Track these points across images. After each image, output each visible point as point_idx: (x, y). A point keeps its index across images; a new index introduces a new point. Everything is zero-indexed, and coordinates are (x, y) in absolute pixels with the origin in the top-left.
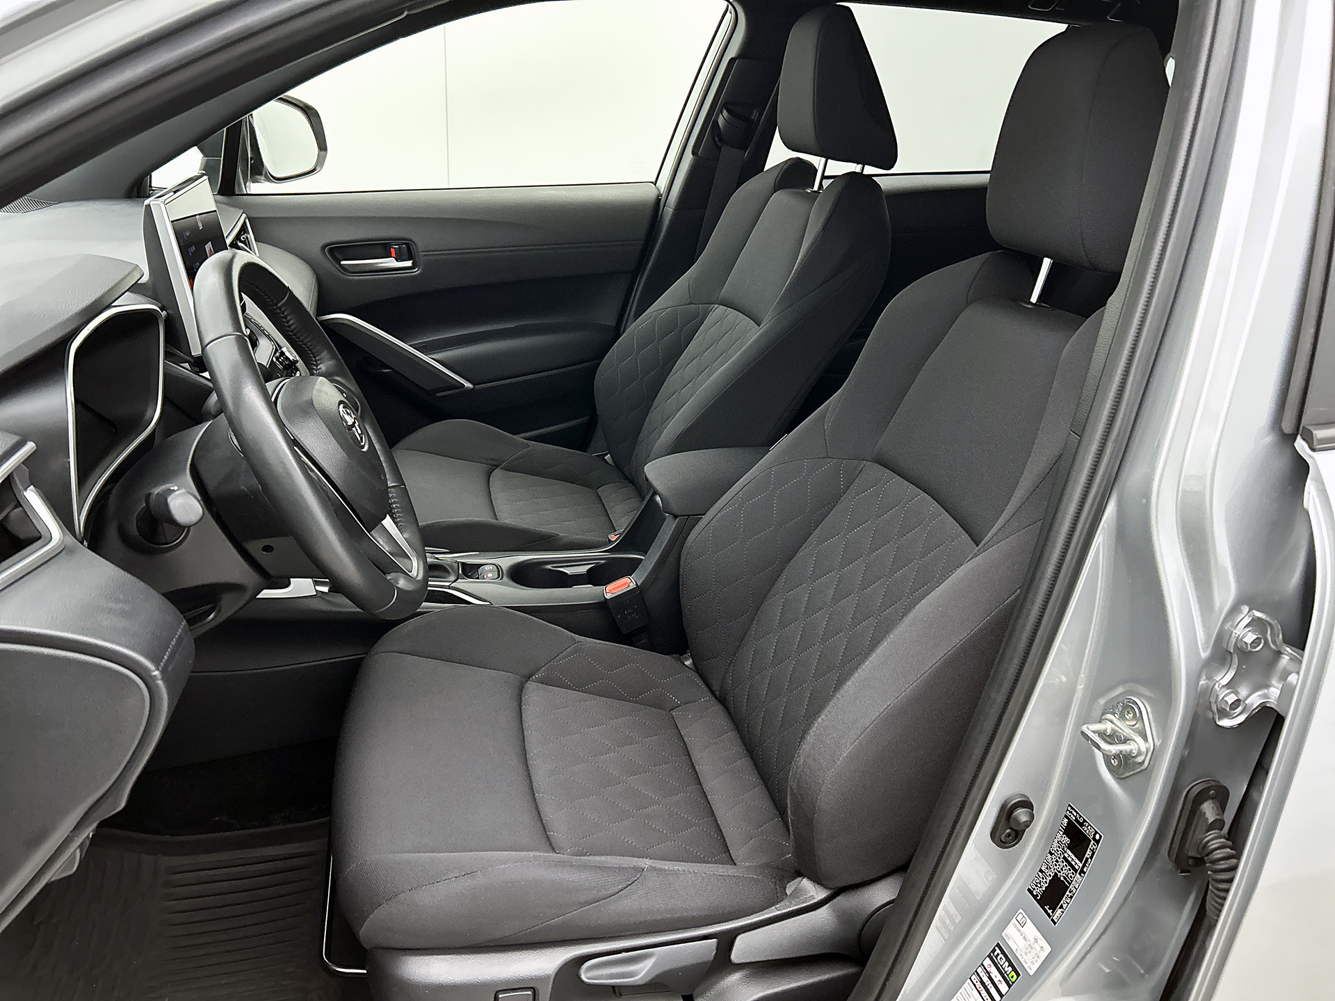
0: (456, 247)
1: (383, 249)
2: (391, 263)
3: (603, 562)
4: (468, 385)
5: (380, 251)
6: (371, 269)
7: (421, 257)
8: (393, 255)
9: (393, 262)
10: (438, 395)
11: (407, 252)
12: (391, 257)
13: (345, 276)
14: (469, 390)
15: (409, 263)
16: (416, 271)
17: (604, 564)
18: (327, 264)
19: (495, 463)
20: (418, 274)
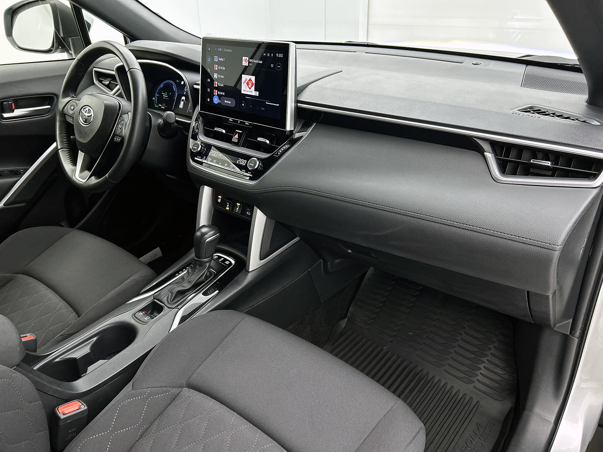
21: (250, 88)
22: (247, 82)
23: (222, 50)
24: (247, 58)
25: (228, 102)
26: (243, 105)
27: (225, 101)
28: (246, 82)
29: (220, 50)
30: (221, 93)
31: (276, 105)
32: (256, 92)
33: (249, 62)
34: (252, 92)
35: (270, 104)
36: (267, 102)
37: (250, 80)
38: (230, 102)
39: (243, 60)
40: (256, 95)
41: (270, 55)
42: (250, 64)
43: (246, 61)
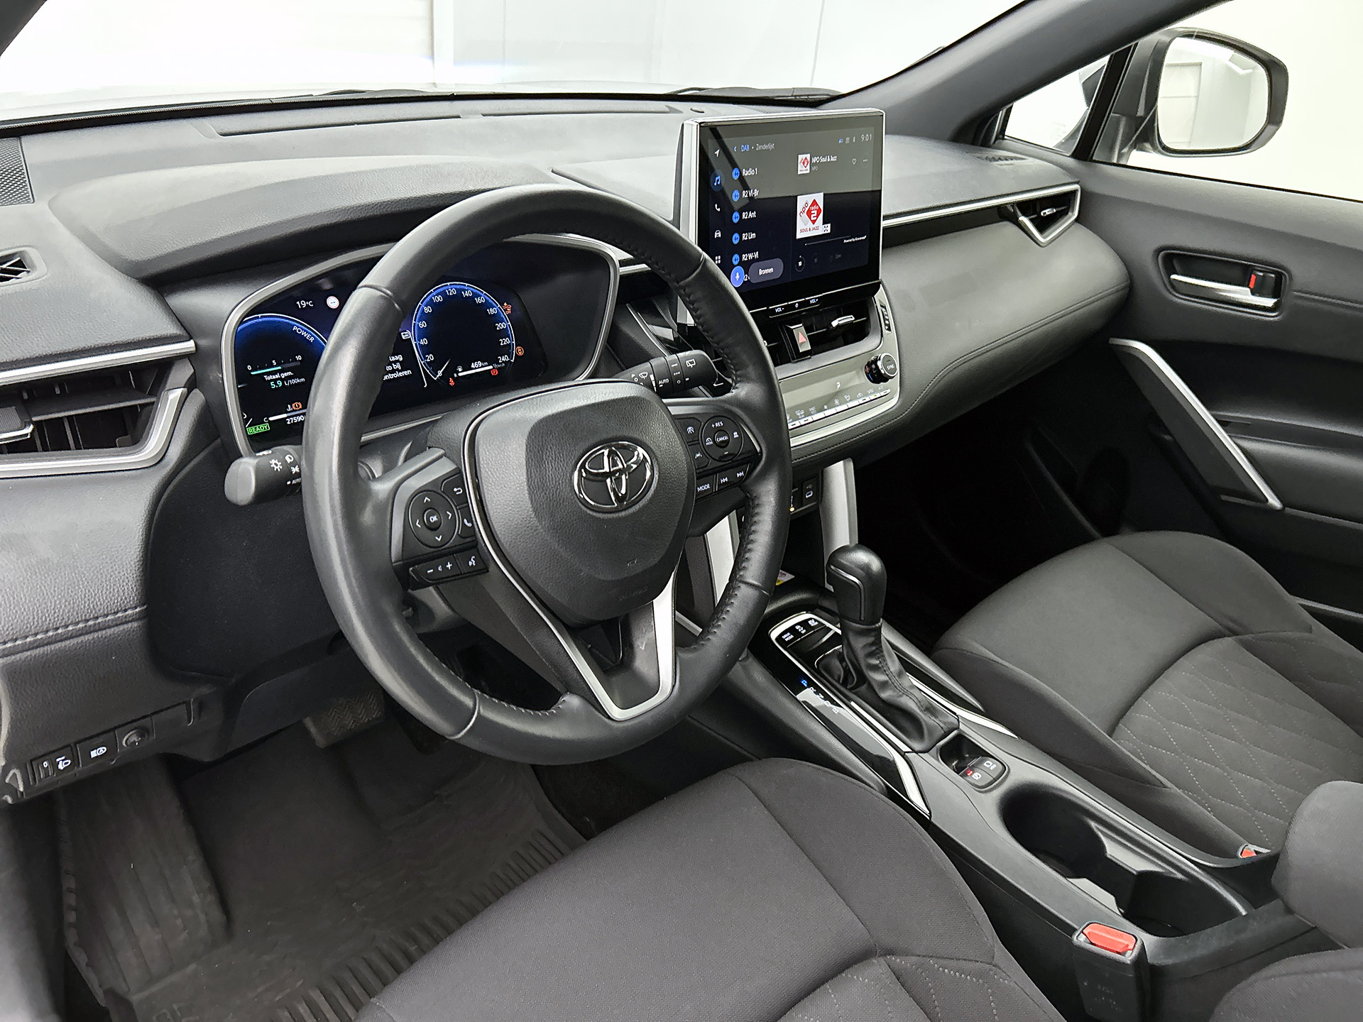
0: (1332, 294)
1: (1239, 271)
2: (1241, 294)
3: (1180, 876)
4: (1274, 502)
5: (1237, 273)
6: (1210, 296)
7: (1290, 297)
8: (1252, 285)
9: (1248, 295)
10: (1224, 498)
11: (1276, 284)
12: (1248, 286)
13: (1171, 296)
14: (1272, 510)
15: (1269, 302)
16: (1273, 317)
17: (1180, 880)
18: (1152, 270)
19: (1236, 627)
20: (1275, 322)
21: (814, 222)
22: (807, 209)
23: (750, 148)
24: (808, 156)
25: (766, 271)
26: (800, 264)
27: (761, 272)
28: (806, 212)
29: (747, 148)
30: (751, 256)
31: (861, 238)
32: (826, 225)
33: (812, 165)
34: (817, 228)
35: (851, 240)
36: (847, 239)
37: (814, 203)
38: (771, 270)
39: (799, 161)
40: (826, 232)
41: (851, 140)
42: (813, 169)
43: (806, 163)
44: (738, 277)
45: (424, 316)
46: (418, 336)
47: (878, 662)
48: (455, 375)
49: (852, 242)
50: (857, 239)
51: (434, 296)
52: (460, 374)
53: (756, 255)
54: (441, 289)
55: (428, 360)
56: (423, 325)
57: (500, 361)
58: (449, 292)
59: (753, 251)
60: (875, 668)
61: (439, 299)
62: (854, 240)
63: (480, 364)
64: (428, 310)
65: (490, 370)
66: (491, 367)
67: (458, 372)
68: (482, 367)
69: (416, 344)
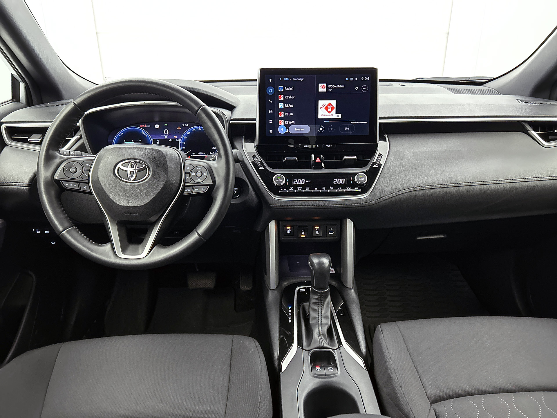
21: (330, 112)
23: (289, 79)
24: (325, 85)
28: (324, 107)
29: (287, 79)
30: (290, 122)
31: (362, 123)
32: (338, 115)
33: (327, 88)
34: (332, 115)
35: (355, 123)
37: (330, 104)
38: (302, 130)
39: (319, 86)
40: (338, 117)
41: (353, 79)
42: (329, 90)
43: (324, 87)
44: (282, 129)
45: (187, 135)
46: (182, 140)
47: (317, 308)
48: (191, 155)
49: (357, 124)
50: (360, 123)
51: (193, 129)
52: (193, 155)
53: (294, 122)
54: (196, 128)
55: (183, 149)
56: (185, 138)
57: (210, 154)
58: (199, 129)
59: (292, 120)
60: (315, 310)
61: (194, 130)
62: (358, 123)
63: (202, 153)
64: (189, 133)
65: (205, 156)
66: (206, 155)
67: (193, 154)
68: (203, 154)
69: (181, 143)
